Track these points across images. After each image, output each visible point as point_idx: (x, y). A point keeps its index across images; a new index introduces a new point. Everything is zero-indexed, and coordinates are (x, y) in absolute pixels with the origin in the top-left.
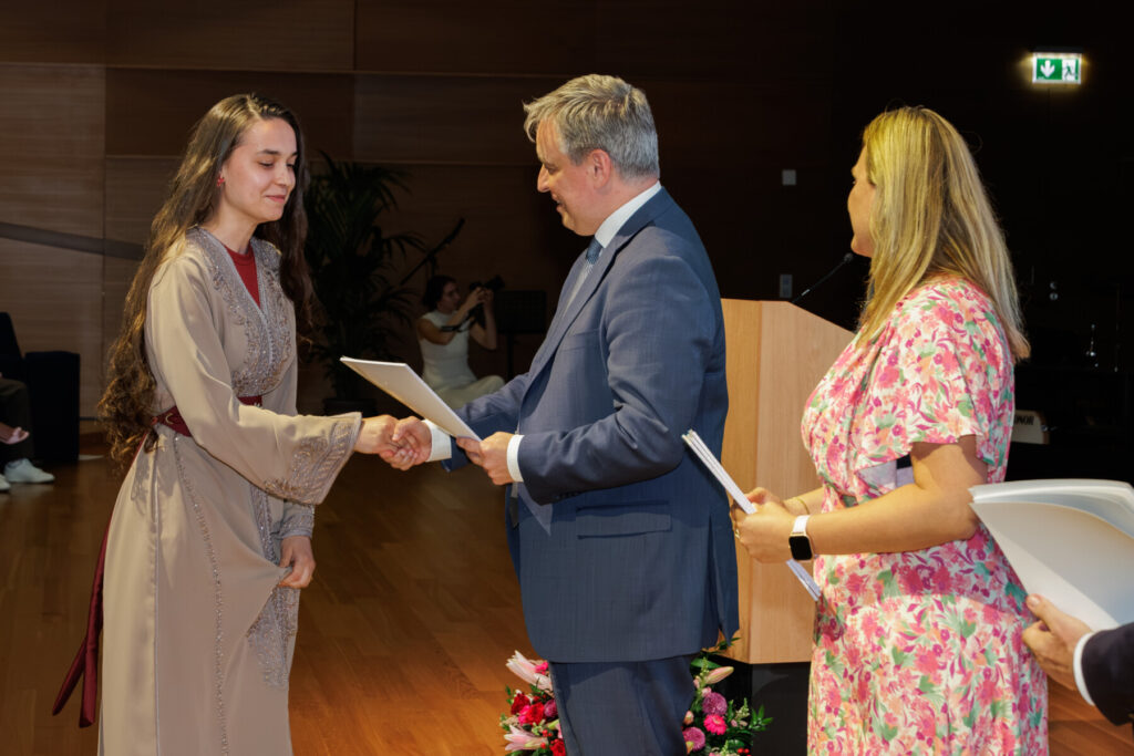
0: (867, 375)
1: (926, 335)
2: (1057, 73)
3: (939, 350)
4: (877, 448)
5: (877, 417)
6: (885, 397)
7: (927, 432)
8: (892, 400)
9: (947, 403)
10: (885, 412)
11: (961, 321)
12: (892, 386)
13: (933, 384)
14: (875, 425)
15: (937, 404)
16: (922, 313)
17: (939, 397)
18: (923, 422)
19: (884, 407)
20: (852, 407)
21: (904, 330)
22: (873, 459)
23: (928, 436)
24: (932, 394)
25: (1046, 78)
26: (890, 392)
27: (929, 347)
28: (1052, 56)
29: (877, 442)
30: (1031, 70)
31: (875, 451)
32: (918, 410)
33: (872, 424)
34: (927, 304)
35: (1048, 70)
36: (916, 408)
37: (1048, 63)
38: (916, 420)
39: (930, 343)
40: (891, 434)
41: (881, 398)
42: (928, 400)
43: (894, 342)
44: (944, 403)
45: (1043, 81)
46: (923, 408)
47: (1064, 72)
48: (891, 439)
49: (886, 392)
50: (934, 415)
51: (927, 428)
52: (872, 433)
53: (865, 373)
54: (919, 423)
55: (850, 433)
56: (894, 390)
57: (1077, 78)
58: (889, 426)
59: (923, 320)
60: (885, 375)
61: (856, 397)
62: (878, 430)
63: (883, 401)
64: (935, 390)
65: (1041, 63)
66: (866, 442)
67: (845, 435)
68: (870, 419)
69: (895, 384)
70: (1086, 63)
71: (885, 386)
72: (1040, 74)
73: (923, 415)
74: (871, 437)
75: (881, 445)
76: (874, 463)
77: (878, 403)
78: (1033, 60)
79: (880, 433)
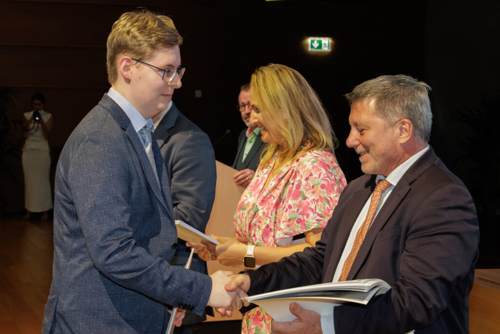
0: (282, 194)
1: (315, 175)
2: (320, 47)
3: (323, 182)
4: (288, 229)
5: (289, 214)
6: (294, 205)
7: (321, 222)
8: (297, 206)
9: (329, 207)
10: (293, 212)
11: (330, 168)
12: (297, 199)
13: (321, 199)
14: (288, 218)
15: (324, 208)
16: (312, 164)
17: (324, 204)
18: (318, 218)
19: (293, 209)
20: (275, 210)
21: (303, 172)
22: (286, 234)
23: (321, 224)
24: (321, 204)
25: (314, 48)
26: (296, 202)
27: (316, 181)
28: (317, 39)
29: (288, 226)
30: (308, 45)
31: (287, 230)
32: (315, 212)
33: (287, 217)
34: (314, 160)
35: (316, 45)
36: (314, 211)
37: (316, 42)
38: (315, 217)
39: (317, 179)
40: (295, 222)
41: (292, 205)
42: (320, 206)
43: (298, 178)
44: (327, 208)
45: (313, 50)
46: (318, 211)
47: (323, 46)
48: (295, 225)
49: (295, 202)
50: (323, 214)
51: (321, 220)
52: (287, 222)
53: (280, 193)
54: (316, 218)
55: (275, 222)
56: (298, 201)
57: (329, 48)
58: (295, 218)
59: (313, 168)
60: (294, 194)
61: (277, 205)
62: (289, 220)
63: (293, 207)
64: (322, 202)
65: (313, 42)
66: (282, 226)
67: (273, 224)
68: (286, 215)
69: (299, 198)
70: (333, 42)
71: (294, 199)
72: (312, 47)
73: (318, 215)
74: (286, 223)
75: (290, 228)
76: (286, 236)
77: (290, 207)
78: (309, 40)
79: (291, 222)
